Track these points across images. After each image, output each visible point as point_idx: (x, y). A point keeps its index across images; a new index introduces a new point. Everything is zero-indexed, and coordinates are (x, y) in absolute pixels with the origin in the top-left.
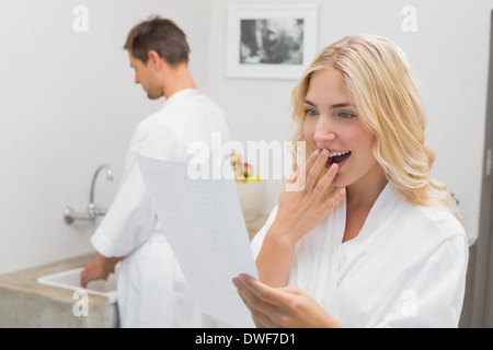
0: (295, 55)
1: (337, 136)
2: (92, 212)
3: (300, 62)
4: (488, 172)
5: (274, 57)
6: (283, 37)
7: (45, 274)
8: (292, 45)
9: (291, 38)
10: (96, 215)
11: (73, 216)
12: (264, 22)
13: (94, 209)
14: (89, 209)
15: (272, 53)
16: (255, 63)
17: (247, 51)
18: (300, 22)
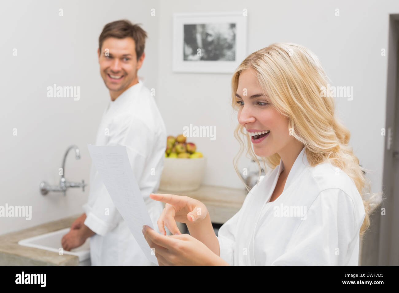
0: (228, 53)
1: (256, 119)
2: (63, 185)
3: (233, 59)
4: (389, 147)
5: (212, 55)
6: (219, 39)
7: (25, 237)
8: (227, 45)
9: (225, 39)
10: (67, 187)
11: (48, 188)
12: (203, 26)
13: (65, 182)
14: (61, 182)
15: (211, 51)
16: (196, 60)
17: (189, 50)
18: (233, 26)
